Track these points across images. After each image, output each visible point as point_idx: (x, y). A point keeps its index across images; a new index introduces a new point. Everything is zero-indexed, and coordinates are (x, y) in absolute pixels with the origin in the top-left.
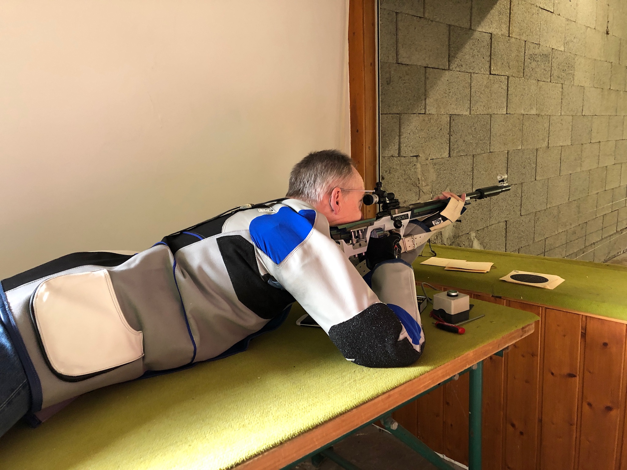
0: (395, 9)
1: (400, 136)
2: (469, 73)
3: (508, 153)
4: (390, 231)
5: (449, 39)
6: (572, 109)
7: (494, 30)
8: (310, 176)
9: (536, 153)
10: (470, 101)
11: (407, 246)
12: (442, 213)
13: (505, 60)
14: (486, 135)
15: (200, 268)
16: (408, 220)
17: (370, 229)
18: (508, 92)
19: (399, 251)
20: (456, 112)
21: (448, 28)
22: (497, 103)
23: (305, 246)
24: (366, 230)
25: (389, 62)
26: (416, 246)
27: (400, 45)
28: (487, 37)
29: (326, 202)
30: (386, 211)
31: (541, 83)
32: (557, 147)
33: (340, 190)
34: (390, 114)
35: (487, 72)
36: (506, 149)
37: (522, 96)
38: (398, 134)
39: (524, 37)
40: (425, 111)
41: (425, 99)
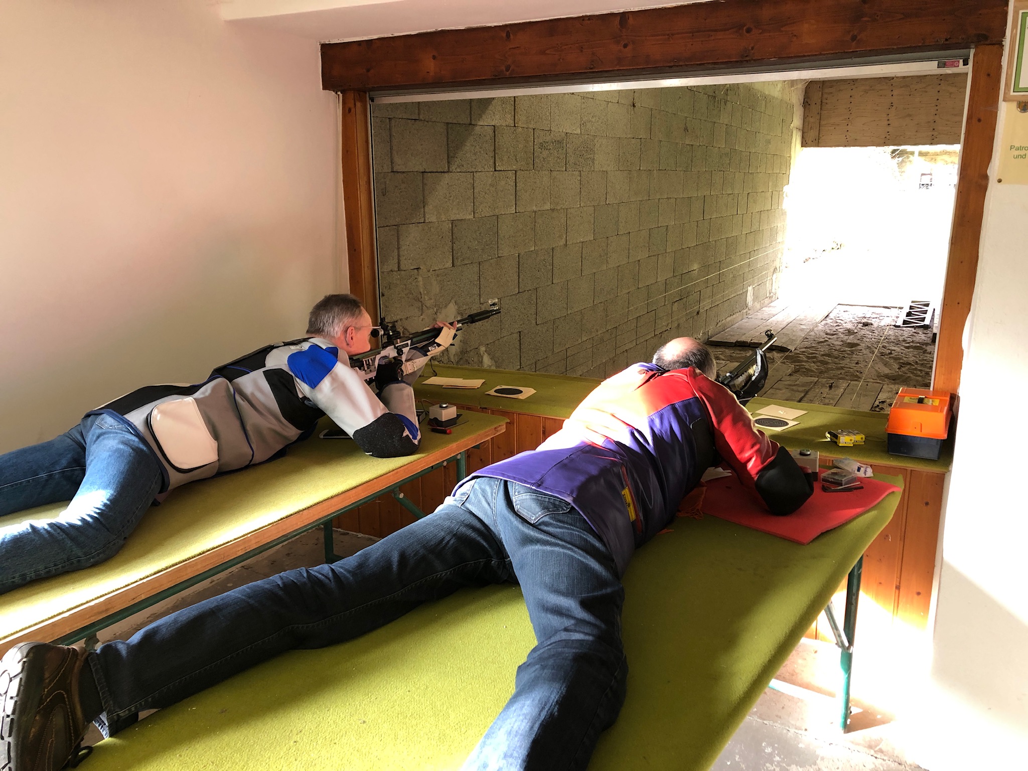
0: (388, 115)
1: (398, 248)
2: (471, 172)
3: (519, 256)
4: (394, 358)
5: (448, 139)
6: (593, 199)
7: (497, 121)
8: (329, 317)
9: (551, 253)
10: (474, 203)
11: (409, 369)
12: (437, 341)
13: (511, 153)
14: (492, 239)
15: (253, 394)
16: (408, 348)
17: (378, 357)
18: (516, 189)
19: (402, 374)
20: (458, 217)
21: (445, 127)
22: (504, 201)
23: (333, 375)
24: (375, 358)
25: (384, 171)
26: (416, 369)
27: (394, 153)
28: (490, 131)
29: (343, 338)
30: (390, 342)
31: (554, 174)
32: (578, 243)
33: (353, 328)
34: (387, 226)
35: (491, 169)
36: (517, 252)
37: (534, 191)
38: (397, 246)
39: (532, 124)
40: (425, 220)
41: (424, 207)
